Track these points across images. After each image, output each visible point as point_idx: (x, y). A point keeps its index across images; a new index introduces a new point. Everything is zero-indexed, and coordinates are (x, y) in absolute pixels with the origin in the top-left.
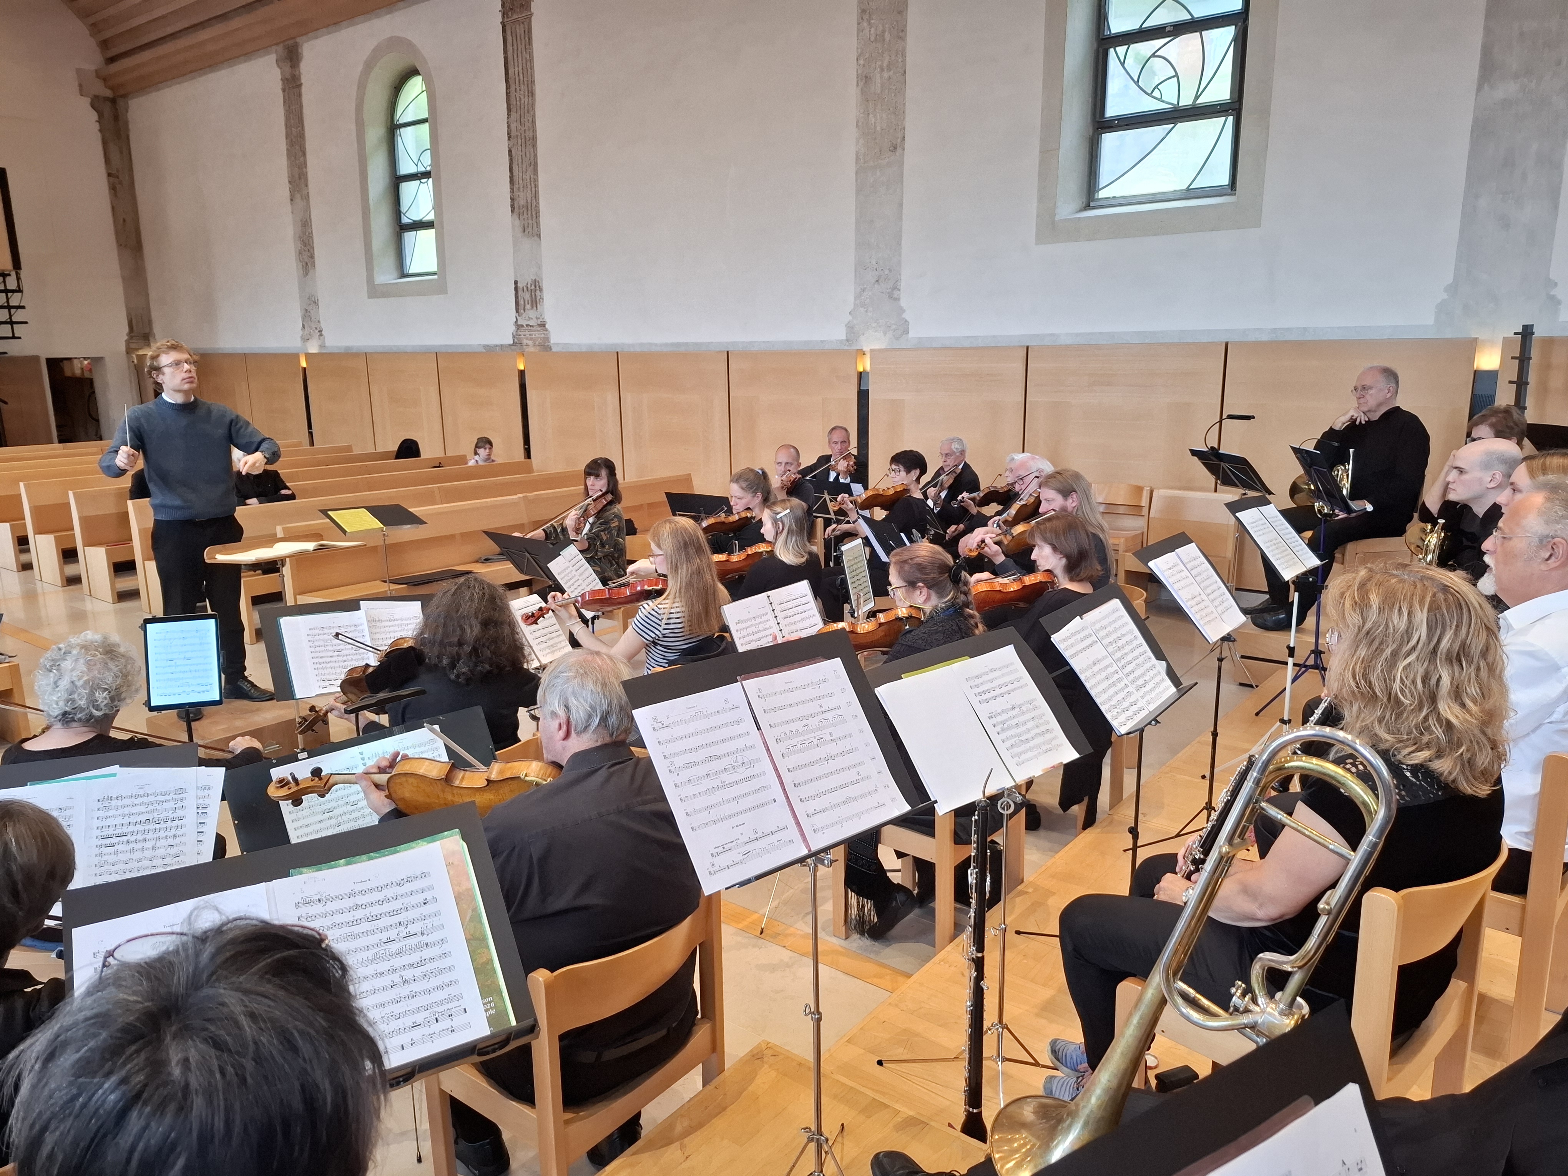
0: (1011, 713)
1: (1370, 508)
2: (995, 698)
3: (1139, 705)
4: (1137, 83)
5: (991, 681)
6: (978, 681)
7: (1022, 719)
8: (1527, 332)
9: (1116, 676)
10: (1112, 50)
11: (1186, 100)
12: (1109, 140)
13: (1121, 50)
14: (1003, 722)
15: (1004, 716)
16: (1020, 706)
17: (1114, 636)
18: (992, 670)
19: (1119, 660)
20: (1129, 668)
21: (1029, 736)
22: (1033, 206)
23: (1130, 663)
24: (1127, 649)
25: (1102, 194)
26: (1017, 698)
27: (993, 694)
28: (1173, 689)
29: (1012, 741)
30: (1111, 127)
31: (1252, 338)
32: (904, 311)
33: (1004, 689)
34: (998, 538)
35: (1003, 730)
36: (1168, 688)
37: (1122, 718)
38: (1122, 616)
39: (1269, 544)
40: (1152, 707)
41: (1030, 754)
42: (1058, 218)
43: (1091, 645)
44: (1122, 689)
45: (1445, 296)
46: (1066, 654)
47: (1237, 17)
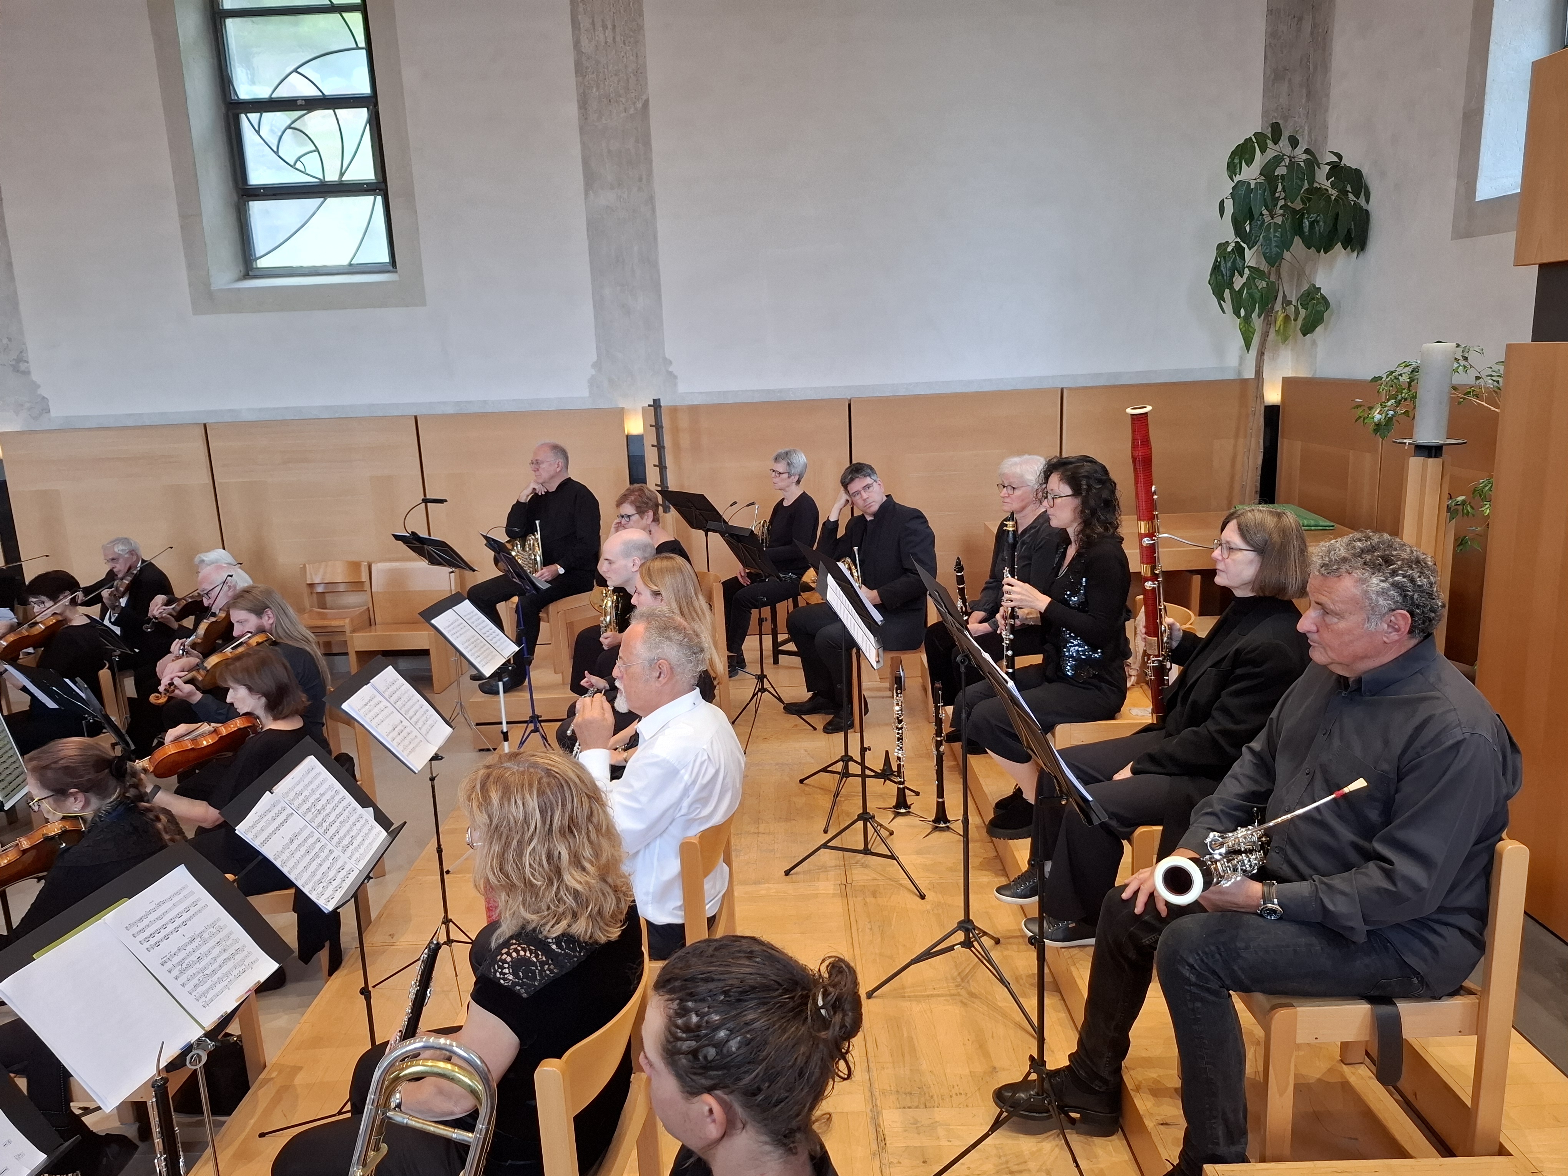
0: (190, 948)
1: (561, 571)
2: (167, 937)
3: (347, 869)
4: (277, 153)
5: (160, 918)
6: (141, 925)
7: (204, 949)
8: (656, 405)
9: (319, 845)
10: (243, 116)
11: (332, 176)
12: (257, 208)
13: (254, 117)
14: (180, 963)
15: (182, 954)
16: (200, 935)
17: (312, 800)
18: (159, 905)
19: (320, 825)
20: (333, 830)
21: (215, 966)
22: (183, 275)
23: (334, 822)
24: (329, 808)
25: (262, 263)
26: (196, 925)
27: (164, 932)
28: (384, 834)
29: (195, 981)
30: (257, 195)
31: (439, 410)
32: (39, 386)
33: (179, 921)
34: (190, 676)
35: (182, 972)
36: (379, 833)
37: (329, 892)
38: (319, 774)
39: (467, 644)
40: (361, 865)
41: (219, 987)
42: (214, 287)
43: (285, 821)
44: (327, 857)
45: (593, 372)
46: (256, 844)
47: (368, 101)
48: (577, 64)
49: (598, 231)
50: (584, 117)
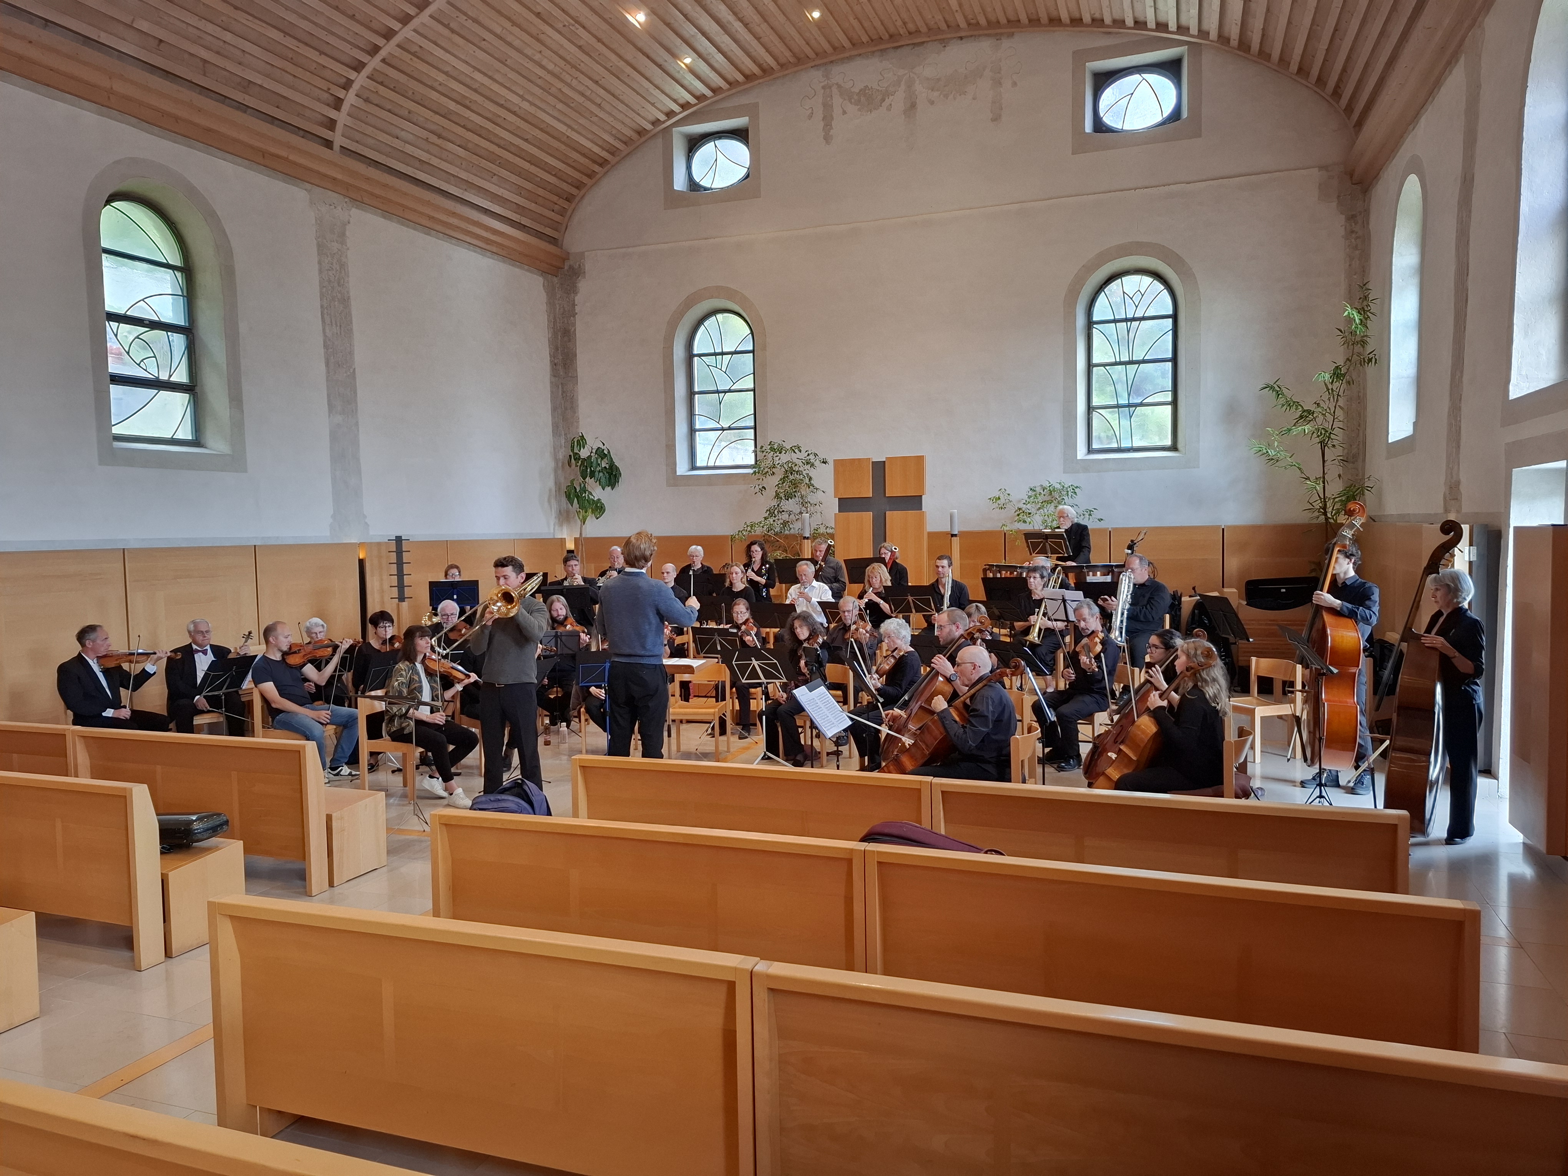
11: (164, 376)
13: (114, 325)
22: (93, 433)
45: (331, 521)
47: (188, 331)
48: (325, 342)
49: (334, 437)
50: (328, 372)
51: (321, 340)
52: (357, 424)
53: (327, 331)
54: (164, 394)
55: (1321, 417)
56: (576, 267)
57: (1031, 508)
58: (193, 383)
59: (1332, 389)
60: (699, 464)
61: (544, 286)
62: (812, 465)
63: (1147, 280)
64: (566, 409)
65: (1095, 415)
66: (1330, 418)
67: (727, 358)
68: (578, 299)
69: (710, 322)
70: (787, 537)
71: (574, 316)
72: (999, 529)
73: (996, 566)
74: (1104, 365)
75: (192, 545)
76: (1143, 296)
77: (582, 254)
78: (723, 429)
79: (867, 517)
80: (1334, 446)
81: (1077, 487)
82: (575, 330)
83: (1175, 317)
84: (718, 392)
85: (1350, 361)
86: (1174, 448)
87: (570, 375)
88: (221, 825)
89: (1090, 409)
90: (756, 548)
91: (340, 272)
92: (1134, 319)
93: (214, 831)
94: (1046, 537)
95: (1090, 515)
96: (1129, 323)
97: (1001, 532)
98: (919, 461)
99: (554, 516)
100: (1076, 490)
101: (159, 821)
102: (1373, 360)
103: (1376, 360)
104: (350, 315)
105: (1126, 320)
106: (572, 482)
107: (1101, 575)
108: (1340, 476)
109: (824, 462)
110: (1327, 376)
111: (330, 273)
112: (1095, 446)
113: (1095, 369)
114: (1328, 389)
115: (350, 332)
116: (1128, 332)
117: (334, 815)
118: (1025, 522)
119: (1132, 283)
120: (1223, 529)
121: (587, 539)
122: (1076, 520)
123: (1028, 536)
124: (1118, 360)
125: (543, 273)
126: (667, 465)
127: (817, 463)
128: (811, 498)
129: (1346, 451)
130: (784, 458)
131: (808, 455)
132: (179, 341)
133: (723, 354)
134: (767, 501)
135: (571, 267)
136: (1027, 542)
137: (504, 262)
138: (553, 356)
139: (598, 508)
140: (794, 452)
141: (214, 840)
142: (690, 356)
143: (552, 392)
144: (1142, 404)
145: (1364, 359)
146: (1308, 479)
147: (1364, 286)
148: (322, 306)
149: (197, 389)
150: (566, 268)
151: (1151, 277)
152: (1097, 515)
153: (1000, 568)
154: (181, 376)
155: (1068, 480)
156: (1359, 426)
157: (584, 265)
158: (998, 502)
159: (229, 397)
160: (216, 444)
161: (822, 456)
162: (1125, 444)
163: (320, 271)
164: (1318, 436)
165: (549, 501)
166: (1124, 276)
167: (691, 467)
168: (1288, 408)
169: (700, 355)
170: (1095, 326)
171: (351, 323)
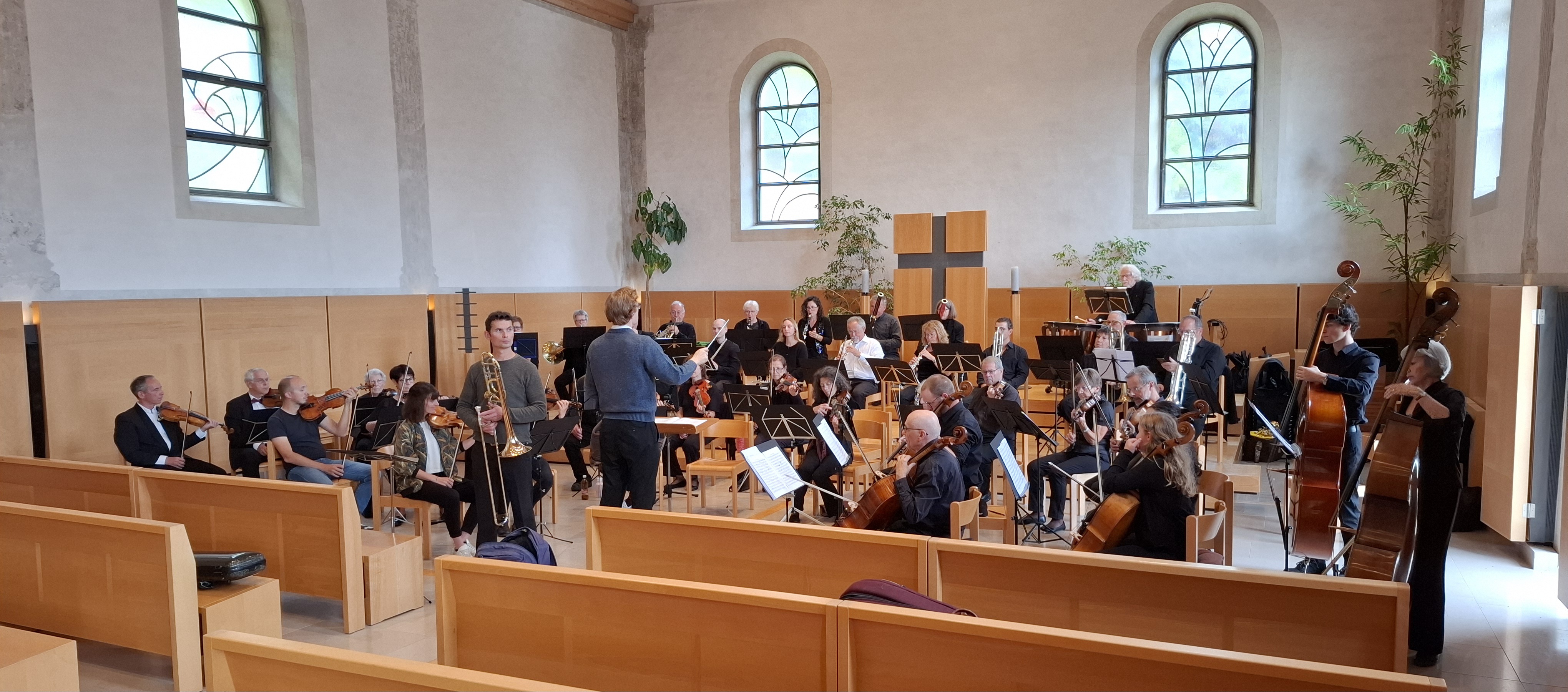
4: (205, 110)
11: (239, 132)
13: (191, 82)
32: (52, 265)
42: (191, 199)
45: (402, 273)
47: (262, 87)
48: (394, 98)
49: (403, 191)
50: (398, 127)
51: (390, 96)
52: (426, 178)
53: (397, 87)
54: (239, 149)
55: (1404, 172)
56: (645, 20)
57: (1098, 264)
58: (267, 139)
59: (1417, 142)
60: (764, 218)
61: (613, 40)
62: (875, 220)
63: (1226, 27)
64: (634, 163)
65: (1168, 169)
66: (1414, 172)
67: (792, 111)
68: (647, 53)
69: (777, 76)
70: (848, 293)
71: (643, 71)
72: (1063, 286)
73: (1055, 324)
74: (1179, 117)
75: (266, 296)
76: (1221, 44)
77: (650, 8)
78: (788, 184)
79: (927, 273)
80: (1417, 202)
81: (1145, 244)
82: (643, 84)
83: (1254, 66)
84: (783, 146)
85: (1437, 113)
86: (1250, 203)
87: (638, 129)
88: (258, 564)
89: (1163, 162)
90: (812, 304)
91: (410, 29)
92: (1211, 69)
93: (251, 569)
94: (1108, 294)
95: (1159, 272)
96: (1205, 73)
97: (1065, 289)
98: (980, 216)
99: (621, 269)
100: (1145, 246)
101: (196, 559)
102: (1462, 111)
103: (1465, 111)
104: (420, 72)
105: (1203, 70)
106: (638, 237)
107: (1163, 335)
108: (1423, 233)
109: (886, 217)
110: (1411, 129)
111: (400, 30)
112: (1168, 200)
113: (1169, 121)
114: (1412, 142)
115: (418, 88)
116: (1205, 82)
117: (371, 558)
118: (1091, 278)
119: (1210, 31)
120: (1299, 288)
121: (653, 293)
122: (1141, 279)
123: (1089, 293)
124: (1193, 111)
125: (612, 26)
126: (732, 220)
127: (880, 218)
128: (873, 253)
129: (1432, 207)
130: (847, 213)
131: (871, 210)
132: (254, 97)
133: (788, 107)
134: (830, 256)
135: (640, 21)
136: (1088, 300)
137: (573, 17)
138: (621, 111)
139: (664, 263)
140: (857, 207)
141: (252, 578)
142: (756, 110)
143: (620, 147)
144: (1217, 158)
145: (1452, 110)
146: (1389, 236)
147: (1455, 34)
148: (392, 63)
149: (272, 145)
150: (635, 21)
151: (1229, 24)
152: (1165, 272)
153: (1059, 326)
154: (256, 132)
155: (1137, 236)
156: (1447, 181)
157: (652, 18)
158: (1063, 258)
159: (302, 154)
160: (290, 198)
161: (884, 211)
162: (1199, 199)
163: (390, 29)
164: (1401, 192)
165: (617, 255)
166: (1201, 24)
167: (755, 222)
168: (1370, 163)
169: (766, 109)
170: (1169, 76)
171: (421, 79)
